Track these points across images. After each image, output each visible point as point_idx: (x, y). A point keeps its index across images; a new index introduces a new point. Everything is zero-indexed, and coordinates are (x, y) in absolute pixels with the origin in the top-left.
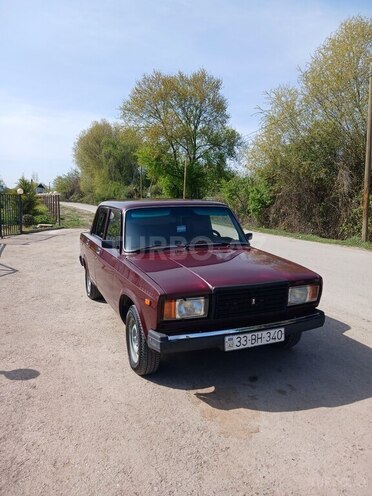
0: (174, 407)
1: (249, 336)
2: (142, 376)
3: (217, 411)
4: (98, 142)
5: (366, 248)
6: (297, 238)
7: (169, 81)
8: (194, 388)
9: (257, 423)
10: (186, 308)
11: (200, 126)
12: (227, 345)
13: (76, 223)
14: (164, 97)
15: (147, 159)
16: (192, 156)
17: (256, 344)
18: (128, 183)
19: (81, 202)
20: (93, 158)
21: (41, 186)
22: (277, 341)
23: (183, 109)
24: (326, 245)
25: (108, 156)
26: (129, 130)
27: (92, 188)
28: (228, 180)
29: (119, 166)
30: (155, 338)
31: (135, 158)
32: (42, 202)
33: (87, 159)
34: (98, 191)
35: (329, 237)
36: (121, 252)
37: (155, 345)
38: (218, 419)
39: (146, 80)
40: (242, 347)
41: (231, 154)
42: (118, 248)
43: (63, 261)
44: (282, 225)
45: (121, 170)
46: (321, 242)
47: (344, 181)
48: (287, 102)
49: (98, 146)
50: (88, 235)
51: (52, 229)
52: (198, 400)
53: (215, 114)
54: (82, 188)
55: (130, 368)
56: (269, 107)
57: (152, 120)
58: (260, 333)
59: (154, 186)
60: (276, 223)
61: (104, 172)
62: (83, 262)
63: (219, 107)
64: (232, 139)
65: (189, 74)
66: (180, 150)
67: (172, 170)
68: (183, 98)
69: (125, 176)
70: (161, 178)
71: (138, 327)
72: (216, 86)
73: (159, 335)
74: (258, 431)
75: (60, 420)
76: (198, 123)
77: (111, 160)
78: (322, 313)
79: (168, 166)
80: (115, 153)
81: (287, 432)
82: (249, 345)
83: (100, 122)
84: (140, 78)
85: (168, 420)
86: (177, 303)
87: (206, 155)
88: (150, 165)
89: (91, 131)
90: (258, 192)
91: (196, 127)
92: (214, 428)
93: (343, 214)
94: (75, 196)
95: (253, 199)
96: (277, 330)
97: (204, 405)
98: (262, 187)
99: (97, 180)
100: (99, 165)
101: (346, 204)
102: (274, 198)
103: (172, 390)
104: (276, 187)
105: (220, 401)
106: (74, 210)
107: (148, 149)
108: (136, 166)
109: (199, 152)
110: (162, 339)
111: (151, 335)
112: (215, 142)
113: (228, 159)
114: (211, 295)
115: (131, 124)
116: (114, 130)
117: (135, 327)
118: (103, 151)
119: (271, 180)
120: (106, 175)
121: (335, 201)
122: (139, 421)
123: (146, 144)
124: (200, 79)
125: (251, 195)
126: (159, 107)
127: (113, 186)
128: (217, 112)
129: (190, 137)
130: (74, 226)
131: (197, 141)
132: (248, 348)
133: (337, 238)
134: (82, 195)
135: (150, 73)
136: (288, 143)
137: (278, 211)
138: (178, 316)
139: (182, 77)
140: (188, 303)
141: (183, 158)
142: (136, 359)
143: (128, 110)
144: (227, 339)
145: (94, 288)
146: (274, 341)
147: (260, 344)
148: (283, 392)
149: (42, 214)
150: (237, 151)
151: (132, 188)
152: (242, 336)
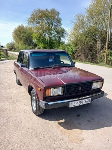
0: (50, 129)
1: (78, 101)
2: (37, 116)
3: (67, 130)
4: (20, 32)
5: (106, 66)
6: (84, 63)
7: (43, 12)
8: (57, 120)
9: (83, 136)
10: (54, 92)
11: (53, 27)
12: (70, 105)
13: (13, 58)
14: (41, 17)
15: (36, 37)
16: (50, 37)
17: (81, 104)
18: (30, 45)
19: (15, 51)
20: (19, 37)
21: (2, 46)
22: (88, 103)
23: (48, 21)
24: (93, 65)
25: (23, 36)
26: (30, 28)
27: (18, 47)
28: (62, 44)
29: (27, 40)
30: (43, 104)
31: (32, 37)
32: (2, 51)
33: (17, 38)
34: (20, 48)
35: (93, 63)
36: (28, 69)
37: (43, 106)
38: (67, 134)
39: (35, 11)
40: (76, 106)
41: (63, 36)
42: (27, 67)
43: (9, 71)
44: (78, 59)
45: (27, 41)
46: (92, 64)
47: (99, 45)
48: (81, 19)
49: (20, 33)
50: (16, 62)
51: (5, 60)
52: (59, 125)
53: (57, 23)
54: (15, 47)
55: (32, 112)
56: (75, 21)
57: (37, 25)
58: (82, 100)
59: (38, 46)
60: (77, 59)
61: (22, 42)
62: (15, 72)
63: (59, 21)
64: (63, 31)
65: (49, 10)
66: (47, 35)
67: (44, 41)
68: (47, 18)
69: (29, 43)
70: (40, 44)
71: (36, 98)
72: (58, 14)
73: (44, 102)
74: (83, 140)
75: (5, 137)
76: (52, 26)
77: (24, 38)
78: (103, 92)
79: (43, 40)
80: (25, 35)
81: (94, 140)
82: (78, 105)
83: (21, 25)
84: (33, 11)
85: (48, 135)
86: (51, 90)
87: (55, 36)
88: (37, 39)
89: (18, 28)
90: (71, 48)
91: (52, 27)
92: (66, 139)
93: (98, 56)
94: (13, 49)
95: (70, 51)
96: (88, 99)
97: (61, 128)
98: (73, 47)
99: (20, 44)
100: (21, 39)
101: (99, 52)
102: (76, 50)
103: (49, 121)
104: (77, 47)
105: (67, 125)
106: (13, 54)
107: (36, 34)
108: (32, 40)
109: (52, 35)
110: (45, 104)
111: (41, 102)
112: (57, 32)
113: (62, 38)
114: (64, 87)
115: (31, 26)
116: (25, 28)
117: (34, 97)
118: (22, 35)
119: (76, 45)
120: (23, 43)
121: (96, 51)
122: (37, 137)
123: (36, 33)
124: (53, 11)
125: (69, 49)
126: (40, 20)
127: (25, 46)
128: (58, 22)
129: (50, 30)
130: (13, 59)
131: (52, 32)
132: (78, 106)
133: (96, 63)
134: (15, 49)
135: (37, 9)
136: (81, 33)
137: (77, 54)
138: (51, 95)
139: (47, 10)
140: (55, 90)
141: (47, 37)
142: (35, 109)
143: (30, 21)
144: (70, 103)
145: (19, 81)
146: (87, 103)
147: (82, 104)
148: (90, 121)
149: (2, 55)
150: (65, 35)
151: (31, 47)
152: (76, 102)
